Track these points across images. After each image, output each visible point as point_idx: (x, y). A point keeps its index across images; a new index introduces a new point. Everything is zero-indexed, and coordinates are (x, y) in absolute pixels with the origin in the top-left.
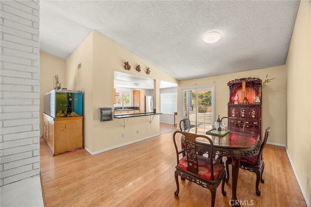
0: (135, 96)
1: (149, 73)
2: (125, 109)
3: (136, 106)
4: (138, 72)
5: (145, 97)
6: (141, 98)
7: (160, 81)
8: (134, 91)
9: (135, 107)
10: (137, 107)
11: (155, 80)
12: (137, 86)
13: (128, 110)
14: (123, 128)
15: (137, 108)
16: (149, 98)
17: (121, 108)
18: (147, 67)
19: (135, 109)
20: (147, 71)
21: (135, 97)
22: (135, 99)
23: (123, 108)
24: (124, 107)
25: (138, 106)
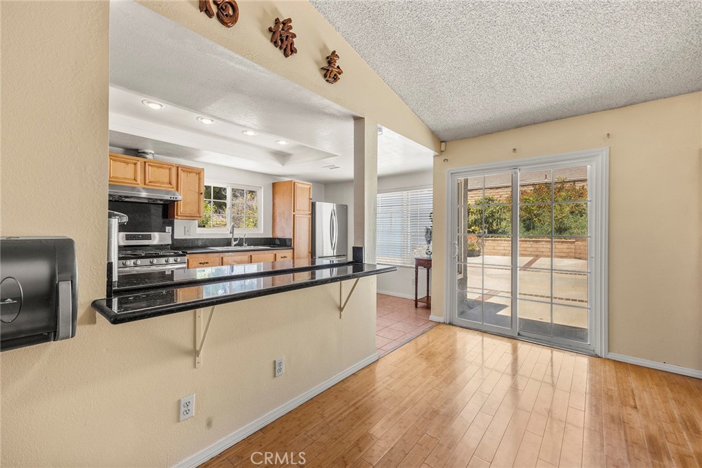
0: (277, 201)
1: (335, 79)
2: (240, 244)
3: (279, 235)
4: (280, 53)
5: (313, 205)
6: (297, 207)
7: (380, 130)
8: (274, 185)
9: (279, 239)
10: (285, 240)
11: (358, 120)
12: (283, 164)
13: (252, 248)
14: (188, 361)
15: (284, 243)
16: (326, 210)
17: (228, 242)
18: (325, 48)
19: (279, 246)
20: (325, 65)
21: (277, 205)
22: (278, 211)
23: (234, 243)
24: (235, 240)
25: (287, 234)
